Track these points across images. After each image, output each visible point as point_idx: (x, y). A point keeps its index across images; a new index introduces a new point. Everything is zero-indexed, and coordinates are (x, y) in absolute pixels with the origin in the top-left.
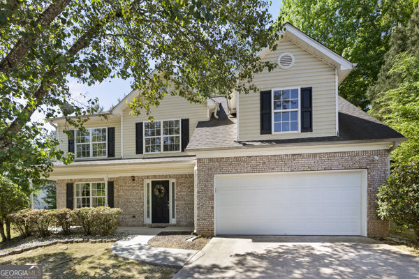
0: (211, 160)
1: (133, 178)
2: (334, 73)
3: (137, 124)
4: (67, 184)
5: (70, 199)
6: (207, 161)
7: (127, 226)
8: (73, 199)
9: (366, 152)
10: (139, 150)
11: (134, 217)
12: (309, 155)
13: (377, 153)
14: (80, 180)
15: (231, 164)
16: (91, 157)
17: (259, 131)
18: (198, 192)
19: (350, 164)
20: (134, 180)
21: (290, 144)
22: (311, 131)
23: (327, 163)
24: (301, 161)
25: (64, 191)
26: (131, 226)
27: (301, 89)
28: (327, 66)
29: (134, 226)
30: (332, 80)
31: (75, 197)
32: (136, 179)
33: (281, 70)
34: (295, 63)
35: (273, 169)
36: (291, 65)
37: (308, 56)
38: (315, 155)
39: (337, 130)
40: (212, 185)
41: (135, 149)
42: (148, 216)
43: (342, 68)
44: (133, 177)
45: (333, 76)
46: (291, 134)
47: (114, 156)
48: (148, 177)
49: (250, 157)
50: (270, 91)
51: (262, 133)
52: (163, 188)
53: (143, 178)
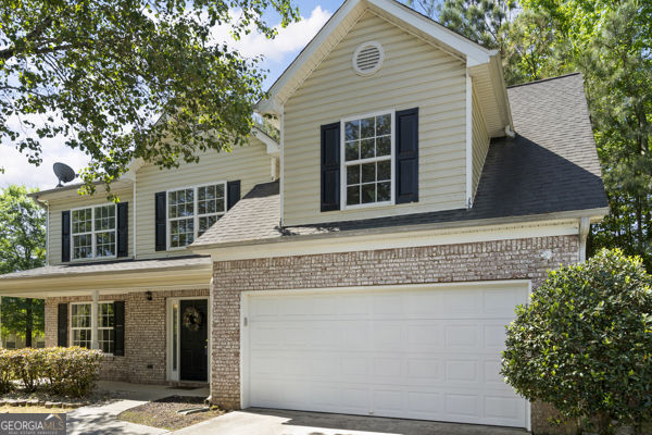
0: (235, 264)
1: (149, 295)
2: (461, 72)
3: (157, 195)
4: (59, 305)
5: (63, 331)
6: (229, 265)
7: (140, 382)
8: (67, 332)
9: (528, 241)
10: (160, 244)
11: (150, 367)
12: (408, 251)
13: (552, 243)
14: (77, 298)
15: (267, 272)
16: (93, 256)
17: (318, 205)
18: (215, 325)
19: (491, 269)
20: (150, 299)
21: (361, 232)
22: (416, 199)
23: (445, 268)
24: (394, 263)
25: (55, 317)
26: (145, 383)
27: (397, 113)
28: (448, 59)
29: (150, 383)
30: (460, 88)
31: (71, 329)
32: (154, 296)
33: (358, 78)
34: (385, 61)
35: (340, 280)
36: (378, 66)
37: (412, 43)
38: (419, 250)
39: (469, 194)
40: (237, 312)
41: (154, 241)
42: (175, 367)
43: (470, 63)
44: (149, 293)
45: (461, 80)
46: (376, 209)
47: (127, 255)
48: (172, 294)
49: (300, 257)
50: (339, 123)
51: (324, 209)
52: (196, 315)
53: (166, 296)
